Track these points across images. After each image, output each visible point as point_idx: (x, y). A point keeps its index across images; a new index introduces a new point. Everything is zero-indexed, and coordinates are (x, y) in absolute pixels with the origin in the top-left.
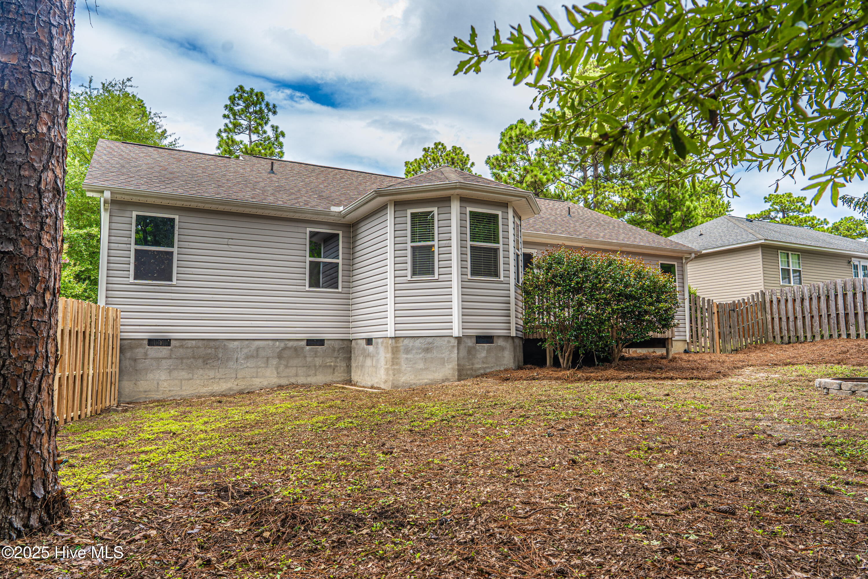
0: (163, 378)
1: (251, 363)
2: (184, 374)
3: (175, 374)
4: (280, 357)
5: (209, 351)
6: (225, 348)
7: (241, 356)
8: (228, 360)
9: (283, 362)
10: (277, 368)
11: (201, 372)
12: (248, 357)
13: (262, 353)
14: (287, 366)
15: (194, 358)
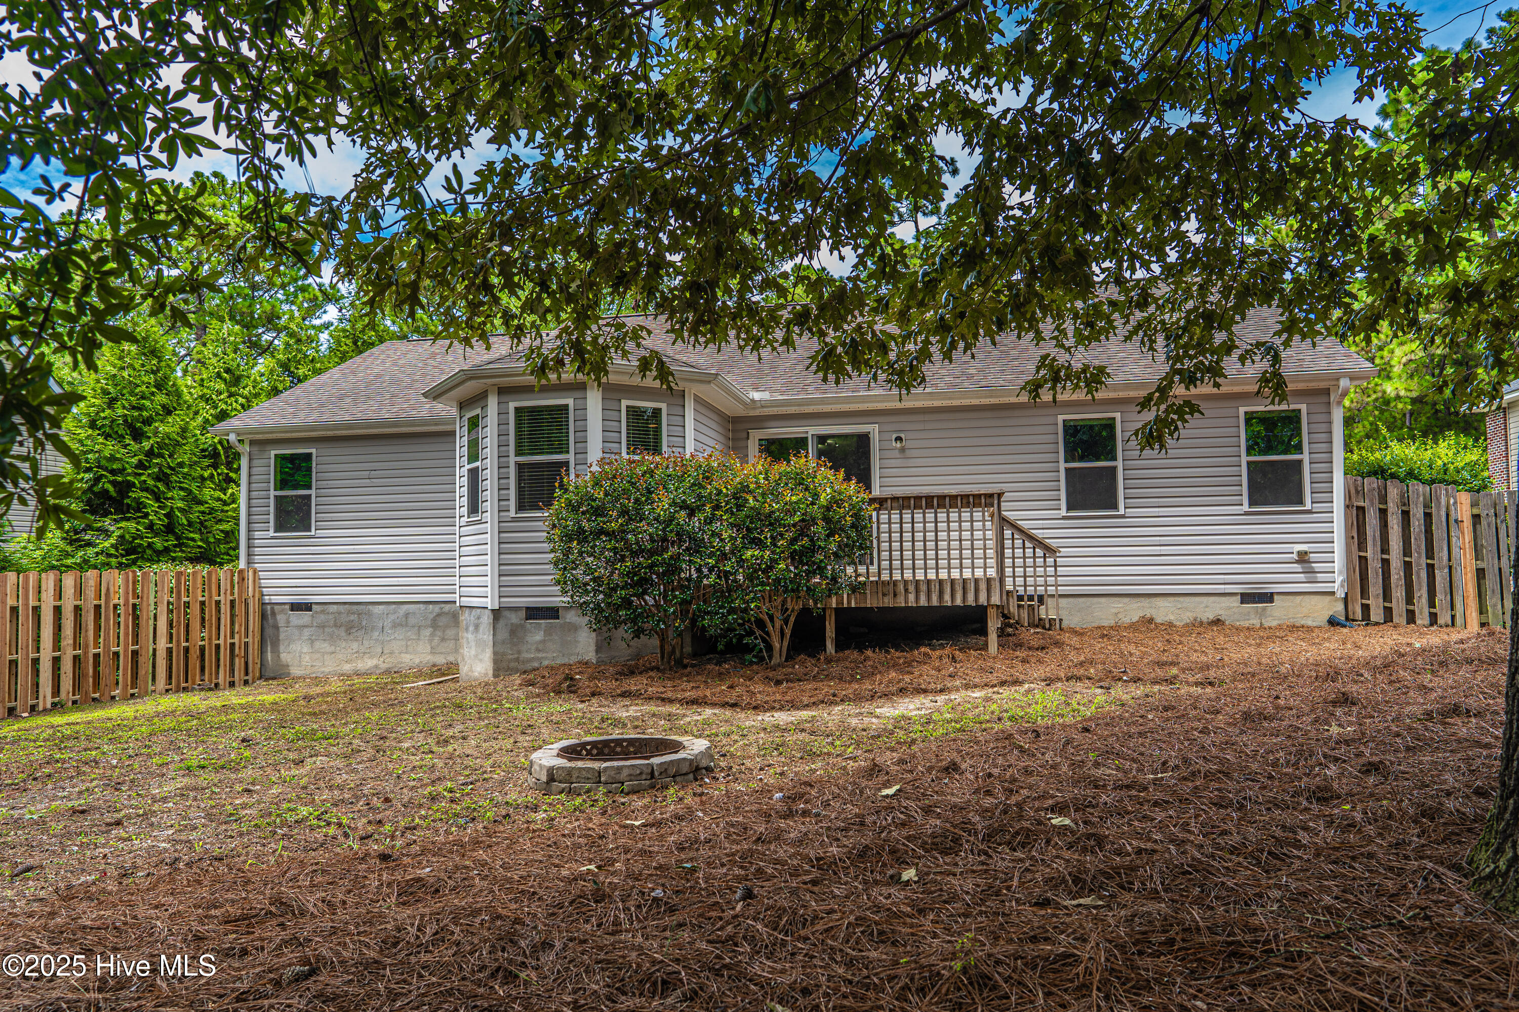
0: (305, 650)
1: (400, 634)
2: (325, 646)
3: (318, 644)
4: (434, 625)
5: (352, 617)
6: (369, 614)
7: (388, 623)
8: (373, 628)
9: (439, 633)
10: (431, 641)
11: (344, 644)
12: (395, 626)
13: (412, 621)
14: (443, 639)
15: (335, 626)
